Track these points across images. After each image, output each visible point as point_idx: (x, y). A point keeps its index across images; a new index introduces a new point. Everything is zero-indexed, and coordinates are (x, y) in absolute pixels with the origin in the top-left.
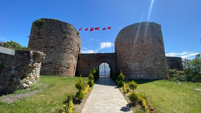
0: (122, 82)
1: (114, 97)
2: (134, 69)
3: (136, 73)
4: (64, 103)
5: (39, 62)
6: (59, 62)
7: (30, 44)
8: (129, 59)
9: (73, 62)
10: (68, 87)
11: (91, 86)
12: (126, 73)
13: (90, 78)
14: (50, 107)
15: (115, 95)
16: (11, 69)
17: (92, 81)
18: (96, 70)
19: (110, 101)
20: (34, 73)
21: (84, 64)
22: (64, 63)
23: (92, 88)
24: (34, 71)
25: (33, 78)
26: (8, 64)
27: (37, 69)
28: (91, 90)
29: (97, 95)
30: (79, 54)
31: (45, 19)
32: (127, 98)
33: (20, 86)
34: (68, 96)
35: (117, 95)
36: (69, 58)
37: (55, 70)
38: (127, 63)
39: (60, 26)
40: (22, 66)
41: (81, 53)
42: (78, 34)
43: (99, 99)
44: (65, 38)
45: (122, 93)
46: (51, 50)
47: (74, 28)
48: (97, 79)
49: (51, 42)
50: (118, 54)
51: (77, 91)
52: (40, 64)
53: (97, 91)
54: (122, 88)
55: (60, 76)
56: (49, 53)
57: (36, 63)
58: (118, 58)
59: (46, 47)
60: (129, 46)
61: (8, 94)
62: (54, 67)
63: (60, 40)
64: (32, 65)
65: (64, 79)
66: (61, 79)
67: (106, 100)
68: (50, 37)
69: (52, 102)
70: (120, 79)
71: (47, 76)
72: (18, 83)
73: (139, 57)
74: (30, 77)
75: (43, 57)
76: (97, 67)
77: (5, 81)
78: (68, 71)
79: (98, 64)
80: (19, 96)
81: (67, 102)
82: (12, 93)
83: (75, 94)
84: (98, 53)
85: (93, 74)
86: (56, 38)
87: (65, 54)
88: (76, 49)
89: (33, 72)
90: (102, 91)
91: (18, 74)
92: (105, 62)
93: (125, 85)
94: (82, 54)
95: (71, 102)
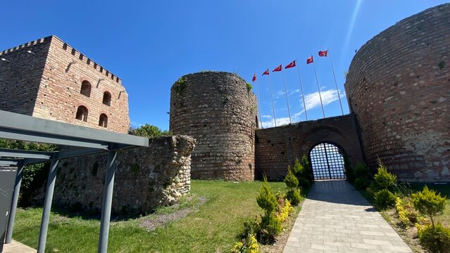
0: (387, 195)
1: (368, 237)
2: (427, 153)
3: (437, 163)
4: (237, 237)
5: (187, 155)
6: (220, 152)
7: (172, 126)
8: (400, 125)
9: (247, 149)
10: (244, 203)
11: (295, 203)
12: (397, 167)
13: (290, 184)
14: (214, 244)
15: (368, 229)
16: (148, 172)
17: (297, 192)
18: (302, 164)
19: (353, 245)
20: (182, 176)
21: (271, 152)
22: (229, 152)
23: (300, 209)
24: (181, 171)
25: (181, 184)
26: (144, 163)
27: (185, 167)
28: (298, 213)
29: (314, 225)
30: (256, 131)
31: (187, 76)
32: (412, 241)
33: (164, 200)
34: (245, 224)
35: (375, 230)
36: (237, 142)
37: (216, 168)
38: (398, 137)
39: (214, 82)
40: (164, 163)
41: (260, 128)
42: (249, 89)
43: (321, 237)
44: (225, 102)
45: (391, 224)
46: (205, 130)
47: (240, 78)
48: (308, 186)
49: (203, 116)
50: (361, 117)
51: (263, 212)
52: (189, 158)
53: (314, 217)
54: (390, 212)
55: (226, 180)
56: (201, 136)
57: (183, 157)
58: (364, 127)
59: (196, 126)
60: (393, 87)
61: (148, 214)
62: (213, 161)
63: (216, 109)
64: (177, 160)
65: (233, 187)
66: (228, 187)
67: (343, 241)
68: (200, 106)
69: (215, 235)
70: (382, 184)
71: (203, 181)
72: (160, 195)
73: (437, 114)
74: (176, 183)
75: (192, 144)
76: (304, 157)
77: (142, 191)
78: (240, 169)
79: (305, 148)
80: (163, 218)
81: (243, 237)
82: (152, 212)
83: (259, 221)
84: (301, 123)
85: (297, 175)
86: (210, 107)
87: (228, 134)
88: (249, 121)
89: (180, 174)
90: (327, 217)
91: (159, 179)
92: (324, 143)
93: (399, 201)
94: (264, 130)
95: (253, 238)
